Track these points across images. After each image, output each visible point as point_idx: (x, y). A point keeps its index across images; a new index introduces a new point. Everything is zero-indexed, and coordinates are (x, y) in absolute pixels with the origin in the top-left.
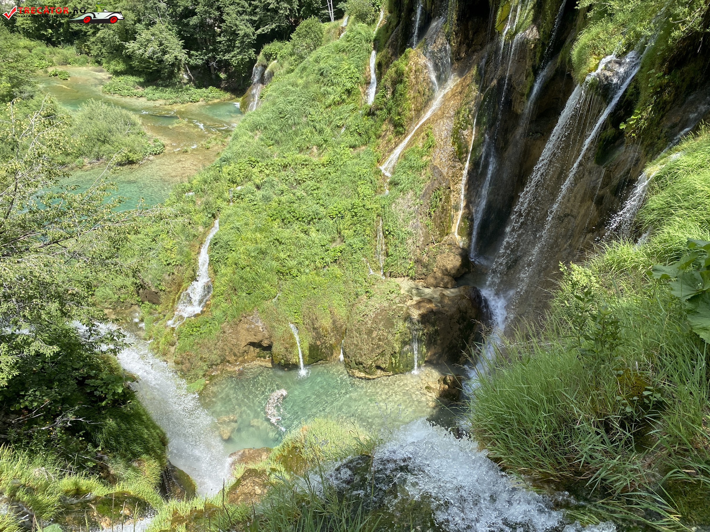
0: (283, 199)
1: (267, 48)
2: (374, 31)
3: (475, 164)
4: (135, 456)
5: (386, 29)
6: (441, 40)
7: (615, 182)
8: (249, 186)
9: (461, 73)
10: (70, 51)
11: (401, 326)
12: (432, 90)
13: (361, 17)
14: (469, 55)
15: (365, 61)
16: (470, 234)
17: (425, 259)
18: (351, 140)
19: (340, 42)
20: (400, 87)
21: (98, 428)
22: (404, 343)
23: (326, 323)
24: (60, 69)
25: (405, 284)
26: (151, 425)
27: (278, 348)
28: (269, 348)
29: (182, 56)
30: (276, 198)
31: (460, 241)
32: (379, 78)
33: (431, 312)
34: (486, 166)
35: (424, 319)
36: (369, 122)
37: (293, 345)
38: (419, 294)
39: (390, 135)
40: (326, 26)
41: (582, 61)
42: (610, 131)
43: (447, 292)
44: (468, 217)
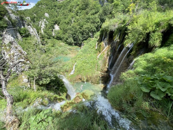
1: (84, 41)
2: (97, 39)
3: (110, 57)
4: (63, 92)
5: (99, 39)
6: (106, 41)
7: (129, 61)
8: (80, 58)
9: (109, 45)
10: (60, 41)
11: (99, 78)
12: (105, 47)
13: (96, 38)
14: (110, 43)
15: (96, 43)
16: (109, 66)
17: (102, 69)
18: (93, 53)
19: (93, 41)
20: (100, 47)
21: (59, 88)
22: (99, 80)
23: (89, 77)
24: (59, 43)
25: (99, 72)
26: (66, 88)
27: (82, 79)
28: (81, 79)
29: (73, 42)
30: (83, 60)
31: (107, 67)
32: (98, 45)
33: (103, 76)
34: (111, 57)
35: (102, 77)
36: (96, 51)
37: (84, 79)
38: (101, 74)
39: (99, 53)
40: (91, 39)
41: (125, 44)
42: (129, 54)
43: (105, 74)
44: (108, 64)
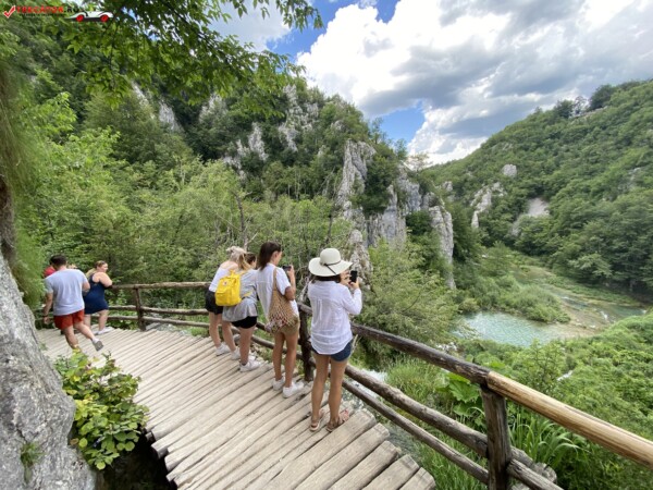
0: (634, 380)
30: (627, 377)
